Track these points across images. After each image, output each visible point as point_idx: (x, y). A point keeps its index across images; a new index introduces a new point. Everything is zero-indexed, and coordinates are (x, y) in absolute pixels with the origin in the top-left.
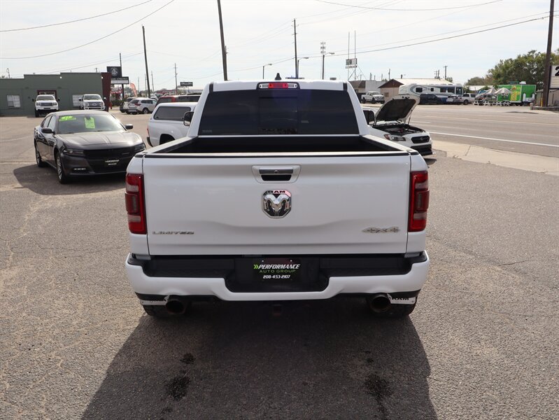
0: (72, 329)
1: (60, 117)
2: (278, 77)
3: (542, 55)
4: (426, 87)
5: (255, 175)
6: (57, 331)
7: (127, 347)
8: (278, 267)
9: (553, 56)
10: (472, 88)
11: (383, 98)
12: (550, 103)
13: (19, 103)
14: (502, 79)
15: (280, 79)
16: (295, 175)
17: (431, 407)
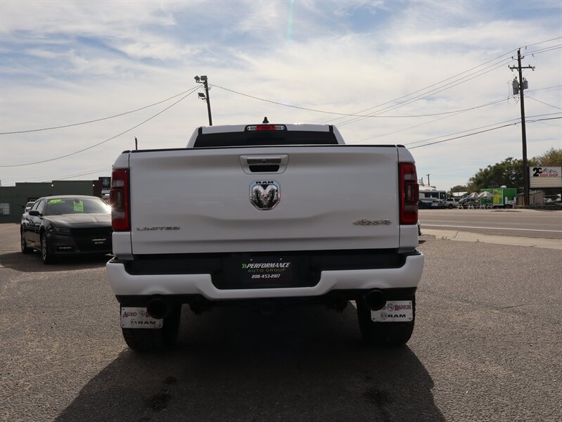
0: (45, 362)
1: (49, 200)
2: (266, 121)
3: (519, 162)
5: (243, 166)
6: (28, 364)
7: (103, 374)
8: (267, 265)
9: (530, 162)
10: (456, 194)
12: (531, 202)
13: (8, 210)
14: (483, 184)
15: (268, 122)
16: (283, 165)
17: (437, 410)
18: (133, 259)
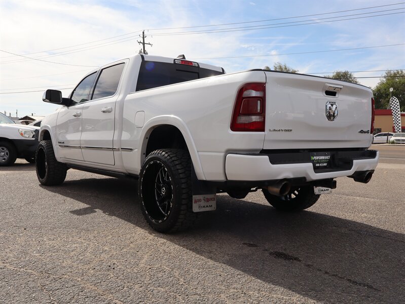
5: (323, 90)
16: (338, 93)
18: (259, 152)
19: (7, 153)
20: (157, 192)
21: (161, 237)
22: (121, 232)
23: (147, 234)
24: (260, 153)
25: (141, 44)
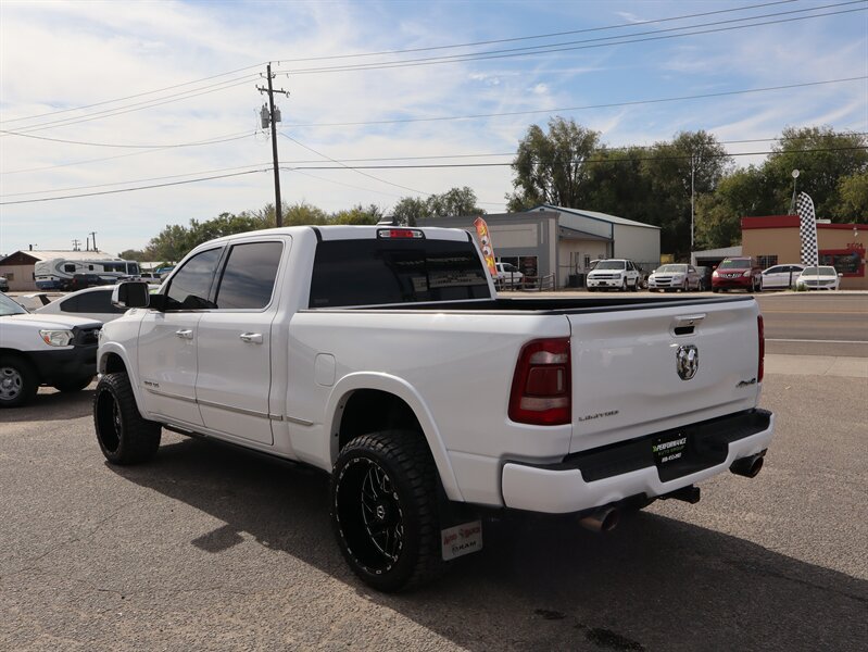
4: (81, 264)
8: (671, 445)
11: (5, 282)
18: (560, 460)
19: (18, 380)
20: (367, 511)
21: (383, 604)
22: (305, 593)
23: (355, 596)
24: (564, 461)
25: (265, 93)
